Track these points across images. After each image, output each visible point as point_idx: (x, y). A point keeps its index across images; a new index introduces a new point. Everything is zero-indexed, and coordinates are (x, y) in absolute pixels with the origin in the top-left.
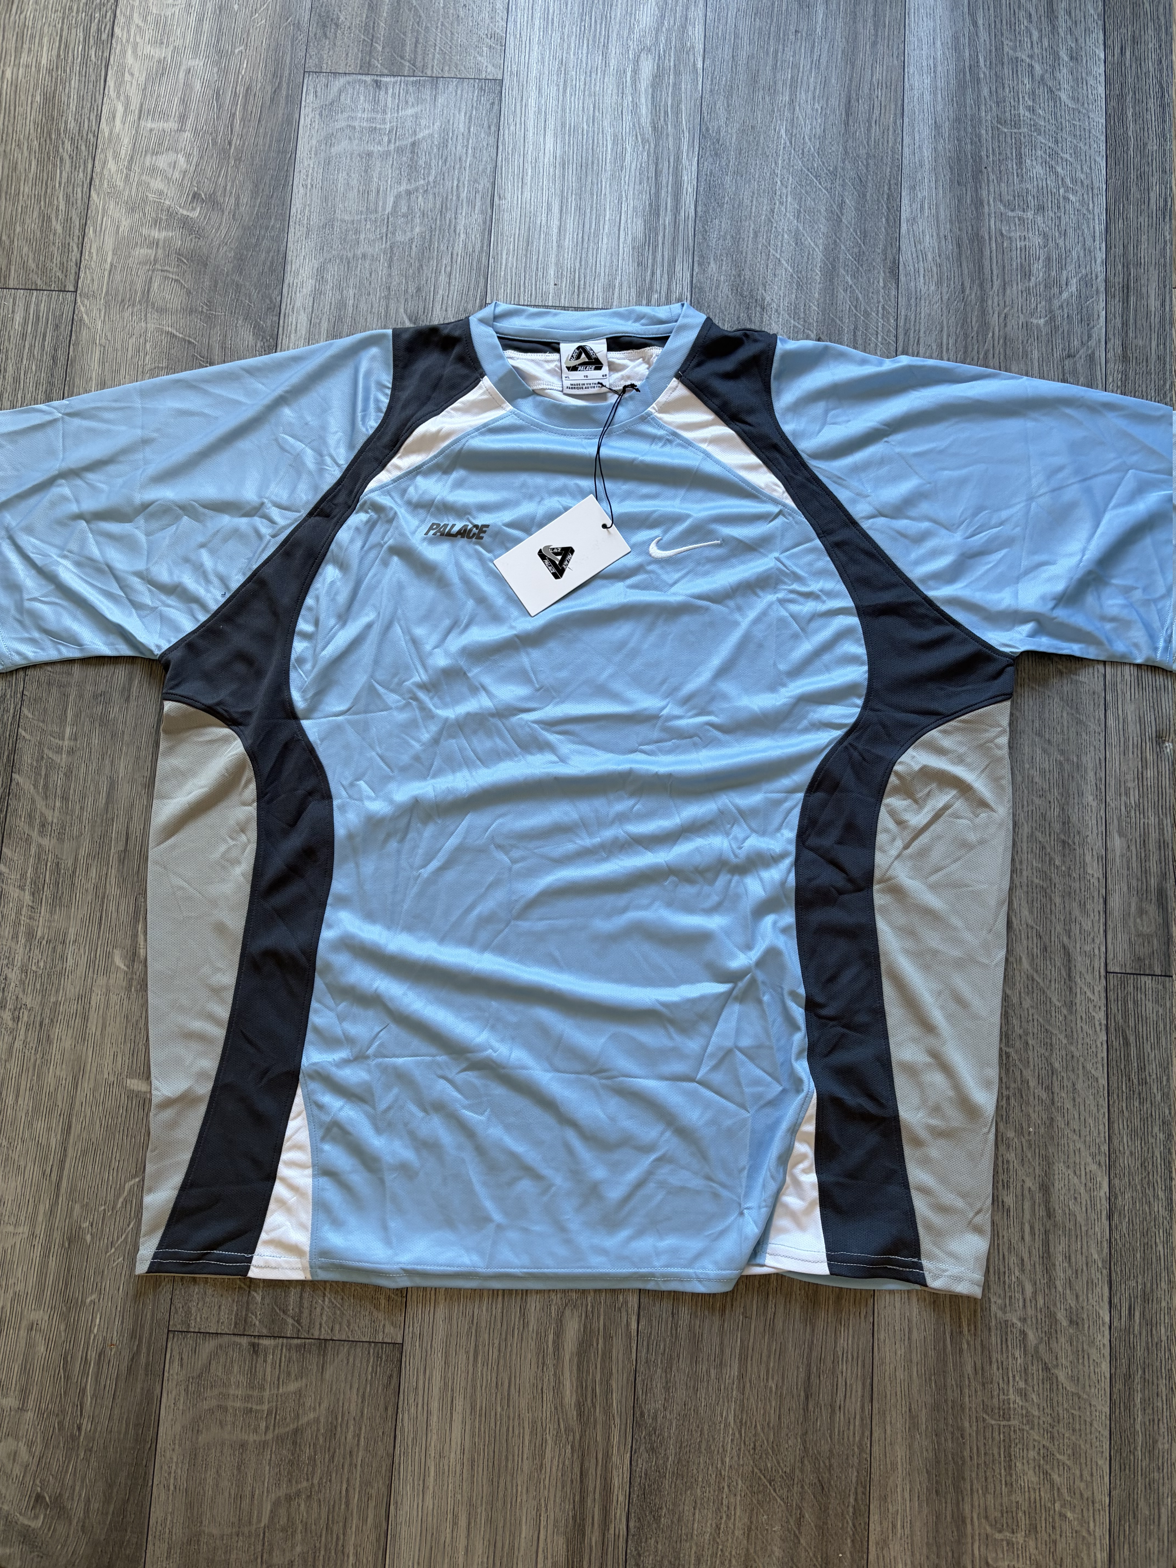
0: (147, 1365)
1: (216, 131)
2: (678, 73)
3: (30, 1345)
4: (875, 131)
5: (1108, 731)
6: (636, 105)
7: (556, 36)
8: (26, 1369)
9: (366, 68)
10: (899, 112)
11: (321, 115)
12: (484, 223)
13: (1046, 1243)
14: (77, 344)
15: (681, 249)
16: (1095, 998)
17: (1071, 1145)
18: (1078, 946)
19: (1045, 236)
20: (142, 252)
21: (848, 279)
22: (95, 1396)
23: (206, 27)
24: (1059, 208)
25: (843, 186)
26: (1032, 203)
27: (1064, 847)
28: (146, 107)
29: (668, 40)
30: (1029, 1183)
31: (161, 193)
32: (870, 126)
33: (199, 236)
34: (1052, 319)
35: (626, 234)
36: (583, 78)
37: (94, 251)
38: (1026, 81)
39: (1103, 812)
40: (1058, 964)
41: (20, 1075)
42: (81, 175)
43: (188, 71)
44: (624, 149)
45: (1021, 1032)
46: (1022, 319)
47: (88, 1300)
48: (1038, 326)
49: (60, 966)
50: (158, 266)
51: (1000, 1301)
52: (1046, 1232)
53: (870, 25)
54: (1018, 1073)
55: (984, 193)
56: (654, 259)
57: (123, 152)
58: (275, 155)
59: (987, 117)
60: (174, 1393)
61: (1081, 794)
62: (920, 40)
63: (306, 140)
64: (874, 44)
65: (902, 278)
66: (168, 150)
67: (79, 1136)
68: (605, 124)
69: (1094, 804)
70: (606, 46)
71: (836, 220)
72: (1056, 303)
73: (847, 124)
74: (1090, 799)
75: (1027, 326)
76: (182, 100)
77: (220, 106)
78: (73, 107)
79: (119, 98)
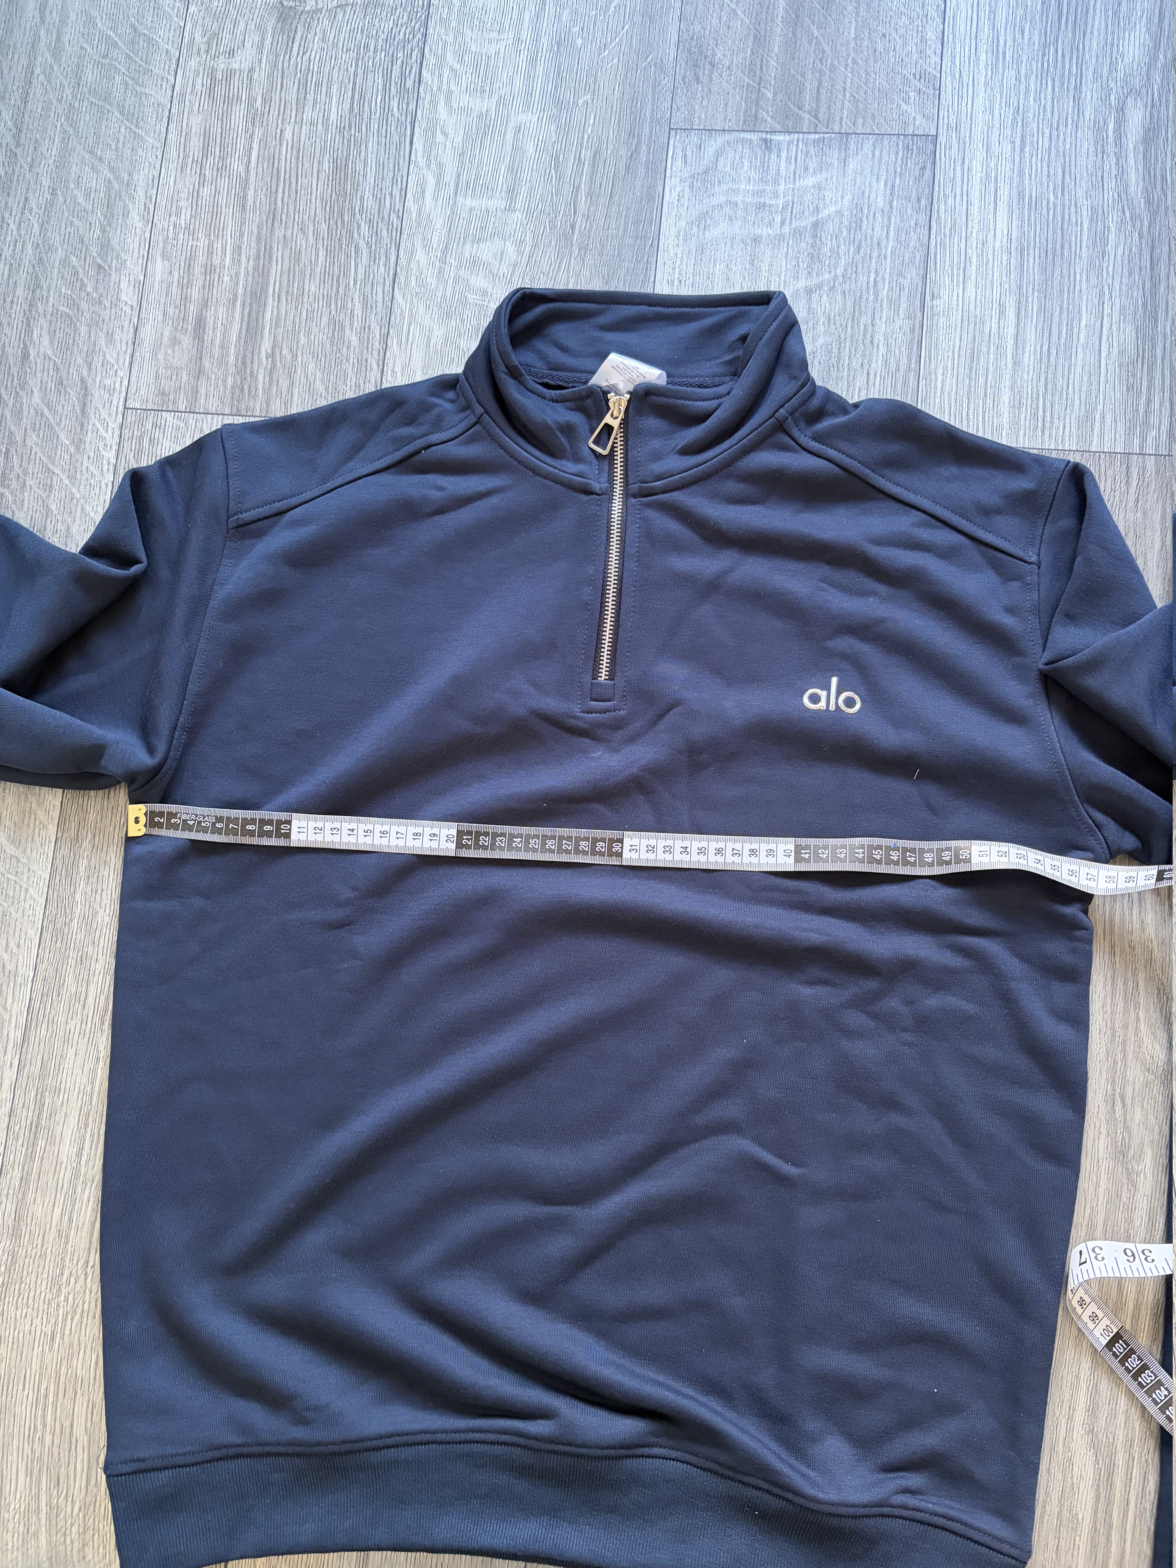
1: (555, 210)
6: (1122, 169)
7: (1010, 76)
9: (751, 123)
11: (691, 187)
12: (912, 331)
23: (540, 70)
28: (464, 178)
29: (1165, 79)
31: (484, 293)
35: (1111, 346)
36: (1047, 132)
42: (382, 269)
43: (518, 129)
44: (1106, 228)
56: (1150, 381)
57: (435, 239)
58: (631, 241)
63: (672, 220)
66: (493, 235)
68: (1080, 193)
70: (1077, 92)
76: (511, 169)
77: (560, 177)
78: (370, 179)
79: (429, 165)
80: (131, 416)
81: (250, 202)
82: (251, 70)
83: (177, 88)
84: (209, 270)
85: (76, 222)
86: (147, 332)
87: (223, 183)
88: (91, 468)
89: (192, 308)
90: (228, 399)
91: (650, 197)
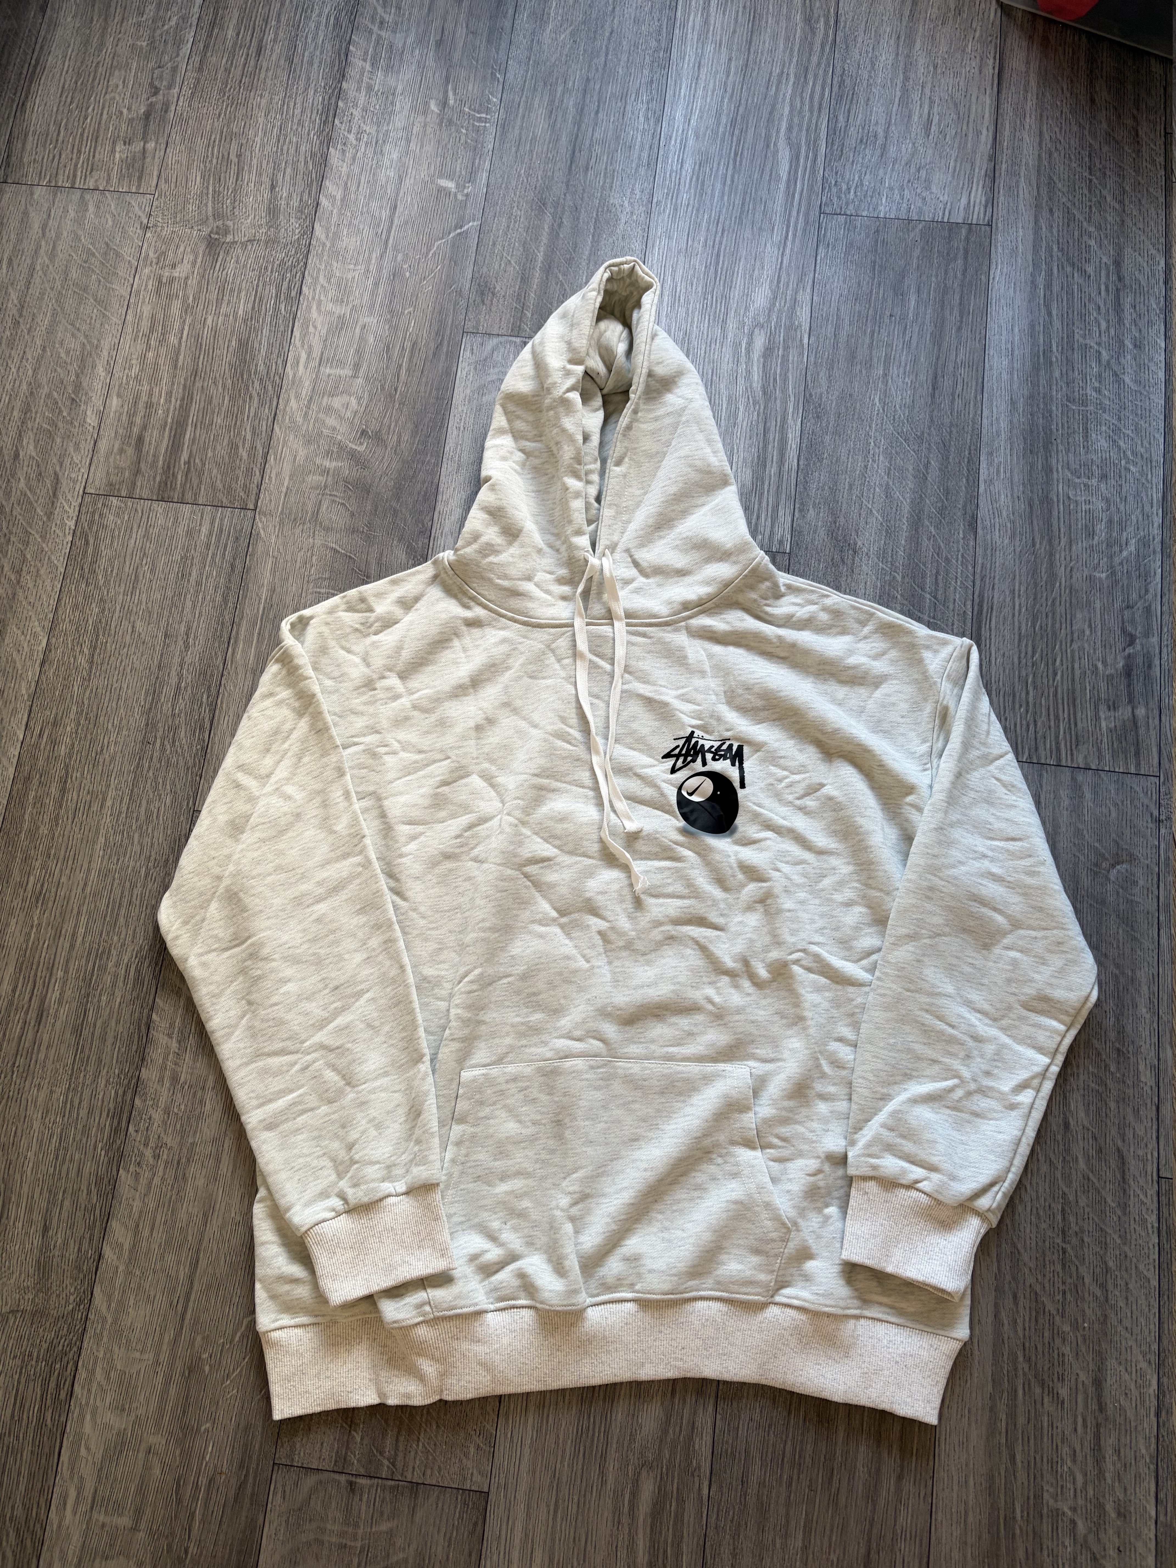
0: (253, 1494)
1: (385, 379)
2: (786, 348)
3: (147, 1467)
4: (958, 404)
5: (1161, 949)
6: (749, 372)
7: (682, 312)
8: (141, 1489)
9: (516, 331)
10: (979, 388)
11: (475, 369)
13: (1097, 1436)
14: (252, 555)
15: (784, 496)
16: (1148, 1201)
17: (1123, 1342)
18: (1132, 1150)
19: (1108, 501)
20: (314, 479)
21: (932, 529)
22: (203, 1521)
23: (381, 290)
24: (1120, 477)
25: (929, 449)
26: (1097, 472)
27: (1119, 1055)
28: (325, 355)
29: (779, 318)
30: (1083, 1377)
31: (334, 429)
32: (954, 399)
33: (364, 467)
34: (1113, 573)
37: (273, 476)
38: (1094, 365)
39: (1155, 1025)
40: (1113, 1166)
41: (157, 1209)
42: (267, 411)
43: (364, 327)
44: (737, 409)
45: (1077, 1229)
46: (1086, 573)
47: (203, 1428)
48: (1100, 579)
49: (199, 1109)
50: (327, 491)
51: (1051, 1490)
52: (1098, 1425)
53: (956, 312)
54: (1073, 1269)
55: (1054, 461)
56: (760, 504)
57: (304, 393)
58: (434, 402)
59: (1058, 395)
60: (275, 1524)
61: (1135, 1006)
62: (1000, 327)
63: (461, 389)
64: (959, 329)
65: (980, 531)
66: (342, 393)
67: (205, 1271)
68: (722, 386)
69: (1148, 1016)
70: (724, 322)
71: (922, 478)
72: (1117, 560)
73: (933, 396)
74: (1143, 1011)
75: (1090, 578)
76: (357, 351)
77: (389, 358)
78: (263, 352)
79: (303, 346)
80: (88, 499)
81: (180, 363)
82: (187, 278)
83: (135, 286)
84: (149, 405)
85: (58, 369)
86: (103, 445)
87: (163, 351)
88: (57, 531)
89: (136, 430)
90: (155, 491)
91: (448, 374)
